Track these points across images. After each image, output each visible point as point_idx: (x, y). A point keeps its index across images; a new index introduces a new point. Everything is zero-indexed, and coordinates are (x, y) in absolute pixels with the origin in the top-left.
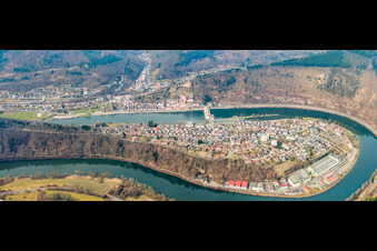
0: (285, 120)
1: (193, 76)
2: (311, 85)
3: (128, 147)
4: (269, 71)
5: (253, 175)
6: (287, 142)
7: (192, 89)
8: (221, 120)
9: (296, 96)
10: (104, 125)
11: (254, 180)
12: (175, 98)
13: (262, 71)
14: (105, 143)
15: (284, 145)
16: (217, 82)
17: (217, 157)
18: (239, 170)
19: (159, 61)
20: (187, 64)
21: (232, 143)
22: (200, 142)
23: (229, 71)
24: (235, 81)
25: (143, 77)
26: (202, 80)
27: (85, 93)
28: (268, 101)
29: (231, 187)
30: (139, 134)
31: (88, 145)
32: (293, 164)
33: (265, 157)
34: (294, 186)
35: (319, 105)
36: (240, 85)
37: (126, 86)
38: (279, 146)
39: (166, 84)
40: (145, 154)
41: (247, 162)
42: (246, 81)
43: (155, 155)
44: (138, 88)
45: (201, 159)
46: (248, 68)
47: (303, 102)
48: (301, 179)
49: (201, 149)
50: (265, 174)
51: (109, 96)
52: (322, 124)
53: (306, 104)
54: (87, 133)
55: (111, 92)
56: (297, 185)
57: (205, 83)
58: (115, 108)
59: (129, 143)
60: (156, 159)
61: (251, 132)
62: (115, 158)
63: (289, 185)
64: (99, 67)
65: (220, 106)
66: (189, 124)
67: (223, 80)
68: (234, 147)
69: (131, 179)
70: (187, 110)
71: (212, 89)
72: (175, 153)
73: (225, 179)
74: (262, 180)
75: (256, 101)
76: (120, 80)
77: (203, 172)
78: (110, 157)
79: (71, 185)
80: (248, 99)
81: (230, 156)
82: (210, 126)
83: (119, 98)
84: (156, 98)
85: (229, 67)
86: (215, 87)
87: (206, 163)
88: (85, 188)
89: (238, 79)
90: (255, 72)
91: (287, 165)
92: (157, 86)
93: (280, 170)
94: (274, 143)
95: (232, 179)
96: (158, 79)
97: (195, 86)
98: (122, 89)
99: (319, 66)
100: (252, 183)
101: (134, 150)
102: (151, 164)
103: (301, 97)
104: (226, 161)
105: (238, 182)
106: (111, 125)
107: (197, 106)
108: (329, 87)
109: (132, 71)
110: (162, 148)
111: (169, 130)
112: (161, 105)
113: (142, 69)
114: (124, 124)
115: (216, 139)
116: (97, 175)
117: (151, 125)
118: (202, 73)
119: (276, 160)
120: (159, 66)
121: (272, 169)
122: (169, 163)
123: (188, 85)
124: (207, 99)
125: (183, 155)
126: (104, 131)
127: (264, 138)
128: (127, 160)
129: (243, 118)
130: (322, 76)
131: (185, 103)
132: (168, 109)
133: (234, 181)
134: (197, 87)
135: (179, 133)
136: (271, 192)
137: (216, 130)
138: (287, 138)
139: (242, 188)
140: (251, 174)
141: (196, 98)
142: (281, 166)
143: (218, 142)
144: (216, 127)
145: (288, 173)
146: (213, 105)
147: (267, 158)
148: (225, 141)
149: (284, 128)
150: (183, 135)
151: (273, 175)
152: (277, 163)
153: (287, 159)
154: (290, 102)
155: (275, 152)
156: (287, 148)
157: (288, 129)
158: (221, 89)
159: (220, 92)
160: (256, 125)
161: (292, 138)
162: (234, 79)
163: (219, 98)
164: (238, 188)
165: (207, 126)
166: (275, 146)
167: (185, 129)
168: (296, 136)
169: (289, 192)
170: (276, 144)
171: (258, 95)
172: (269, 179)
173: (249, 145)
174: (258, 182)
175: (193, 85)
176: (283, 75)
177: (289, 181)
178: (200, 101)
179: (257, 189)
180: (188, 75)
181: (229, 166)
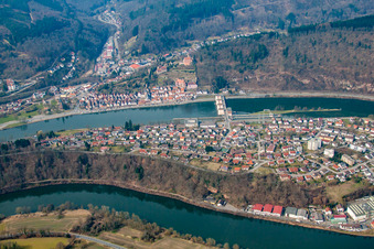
0: (351, 119)
1: (196, 47)
3: (95, 164)
4: (327, 37)
5: (292, 198)
6: (351, 153)
7: (194, 68)
8: (244, 115)
9: (373, 81)
10: (51, 135)
11: (293, 205)
12: (166, 83)
13: (314, 36)
14: (58, 162)
15: (344, 158)
16: (237, 56)
17: (236, 170)
18: (270, 189)
19: (134, 23)
20: (184, 27)
21: (261, 151)
22: (209, 149)
23: (257, 37)
24: (266, 54)
25: (108, 53)
26: (210, 52)
27: (12, 88)
28: (322, 87)
29: (257, 212)
30: (111, 141)
31: (30, 169)
32: (357, 187)
33: (312, 173)
36: (275, 60)
37: (81, 69)
38: (337, 158)
39: (149, 61)
40: (123, 171)
41: (282, 179)
42: (285, 53)
43: (140, 171)
44: (101, 71)
45: (211, 174)
46: (291, 31)
48: (369, 210)
49: (211, 159)
50: (310, 197)
51: (53, 89)
54: (26, 151)
55: (56, 81)
56: (362, 218)
57: (216, 58)
58: (66, 107)
59: (96, 157)
60: (141, 177)
61: (293, 135)
62: (77, 180)
63: (347, 216)
64: (29, 41)
65: (242, 94)
66: (191, 123)
67: (246, 52)
68: (262, 155)
69: (104, 207)
70: (187, 101)
71: (228, 68)
72: (169, 166)
73: (247, 202)
74: (306, 205)
75: (302, 87)
76: (69, 60)
77: (214, 191)
78: (69, 180)
79: (13, 230)
80: (290, 83)
81: (257, 169)
82: (224, 125)
83: (70, 90)
84: (133, 85)
85: (258, 30)
86: (233, 64)
87: (219, 179)
88: (37, 229)
89: (272, 50)
90: (302, 38)
91: (347, 189)
92: (135, 66)
93: (335, 194)
94: (329, 153)
95: (259, 202)
96: (135, 53)
97: (200, 63)
98: (75, 75)
101: (106, 167)
102: (134, 184)
104: (250, 176)
105: (267, 206)
106: (63, 135)
107: (203, 95)
109: (88, 44)
110: (150, 159)
111: (159, 134)
112: (142, 96)
113: (105, 40)
114: (85, 130)
115: (235, 144)
116: (52, 209)
117: (129, 127)
118: (211, 41)
119: (330, 179)
120: (135, 32)
121: (322, 191)
122: (161, 180)
123: (187, 62)
124: (220, 84)
125: (183, 168)
126: (54, 144)
127: (312, 145)
128: (97, 181)
129: (279, 113)
131: (183, 91)
132: (156, 102)
133: (262, 204)
134: (203, 63)
135: (175, 136)
136: (318, 223)
137: (235, 130)
138: (352, 147)
139: (274, 214)
140: (288, 195)
141: (201, 82)
142: (337, 188)
143: (238, 148)
144: (235, 127)
145: (348, 200)
146: (230, 92)
147: (316, 175)
148: (249, 147)
149: (348, 131)
150: (182, 140)
151: (324, 200)
152: (331, 184)
153: (348, 179)
154: (361, 90)
155: (330, 167)
156: (350, 163)
157: (355, 132)
158: (243, 68)
159: (241, 72)
160: (301, 125)
161: (359, 149)
162: (265, 49)
163: (241, 82)
164: (269, 213)
165: (220, 124)
166: (330, 159)
167: (185, 131)
168: (367, 145)
169: (348, 226)
170: (332, 156)
171: (307, 77)
172: (316, 204)
173: (287, 154)
174: (299, 207)
175: (195, 61)
176: (352, 44)
177: (349, 211)
178: (209, 87)
179: (297, 217)
180: (186, 45)
181: (254, 184)
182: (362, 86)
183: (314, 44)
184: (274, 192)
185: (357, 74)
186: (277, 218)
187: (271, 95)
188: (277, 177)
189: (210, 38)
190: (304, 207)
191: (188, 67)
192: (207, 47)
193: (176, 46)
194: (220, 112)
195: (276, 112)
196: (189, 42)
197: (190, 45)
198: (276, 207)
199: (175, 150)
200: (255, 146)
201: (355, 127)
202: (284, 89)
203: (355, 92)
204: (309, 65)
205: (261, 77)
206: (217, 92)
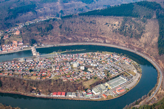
0: (90, 53)
1: (21, 26)
2: (108, 29)
4: (78, 20)
5: (69, 88)
6: (91, 67)
7: (21, 35)
8: (44, 55)
9: (98, 37)
11: (70, 91)
13: (72, 19)
15: (89, 70)
16: (39, 29)
17: (44, 79)
18: (59, 85)
21: (54, 70)
22: (31, 71)
23: (48, 21)
24: (52, 28)
26: (28, 28)
28: (77, 41)
32: (95, 81)
33: (76, 77)
34: (96, 94)
35: (114, 43)
36: (56, 30)
38: (86, 70)
41: (64, 81)
42: (60, 27)
45: (33, 81)
46: (62, 18)
47: (102, 41)
48: (101, 90)
50: (77, 87)
52: (116, 57)
53: (105, 42)
56: (98, 93)
57: (30, 30)
60: (1, 86)
61: (66, 62)
63: (92, 93)
65: (43, 46)
66: (22, 60)
67: (44, 27)
68: (55, 71)
70: (19, 50)
71: (36, 35)
72: (14, 79)
73: (50, 92)
74: (75, 91)
75: (69, 41)
77: (35, 88)
80: (63, 40)
81: (53, 77)
82: (36, 60)
85: (48, 18)
86: (38, 33)
87: (37, 83)
89: (55, 26)
90: (67, 20)
91: (91, 82)
93: (87, 85)
94: (82, 68)
95: (55, 91)
97: (23, 33)
99: (114, 15)
100: (68, 93)
103: (101, 38)
104: (50, 81)
105: (59, 93)
107: (26, 47)
108: (122, 31)
111: (7, 66)
115: (42, 68)
118: (27, 23)
119: (84, 79)
121: (81, 84)
122: (11, 87)
123: (17, 33)
124: (33, 42)
127: (75, 65)
129: (60, 53)
130: (117, 23)
131: (16, 46)
132: (5, 52)
133: (57, 92)
134: (25, 33)
135: (15, 66)
136: (81, 97)
137: (41, 62)
138: (92, 65)
139: (62, 96)
140: (67, 87)
141: (25, 42)
142: (87, 82)
143: (44, 69)
144: (41, 60)
145: (92, 86)
146: (38, 45)
147: (78, 77)
148: (48, 68)
149: (89, 58)
150: (18, 67)
151: (82, 87)
152: (85, 81)
153: (91, 78)
154: (93, 41)
155: (83, 74)
156: (91, 71)
157: (92, 59)
158: (42, 34)
159: (42, 36)
160: (70, 57)
161: (95, 65)
162: (52, 26)
163: (42, 40)
164: (60, 96)
165: (35, 59)
166: (83, 70)
167: (19, 64)
168: (98, 63)
169: (93, 97)
170: (84, 69)
171: (70, 37)
172: (79, 90)
173: (65, 70)
174: (72, 92)
175: (21, 32)
176: (88, 22)
177: (93, 91)
178: (28, 44)
179: (72, 96)
180: (16, 26)
181: (52, 84)
182: (93, 39)
183: (72, 23)
184: (61, 87)
185: (91, 34)
186: (64, 97)
187: (56, 45)
188: (62, 80)
189: (27, 22)
190: (74, 91)
191: (18, 35)
192: (26, 26)
193: (12, 26)
194: (34, 54)
195: (58, 53)
196: (17, 24)
197: (18, 25)
198: (63, 93)
199: (16, 72)
200: (51, 68)
201: (92, 56)
202: (61, 42)
203: (91, 42)
204: (71, 32)
205: (51, 38)
206: (32, 45)
